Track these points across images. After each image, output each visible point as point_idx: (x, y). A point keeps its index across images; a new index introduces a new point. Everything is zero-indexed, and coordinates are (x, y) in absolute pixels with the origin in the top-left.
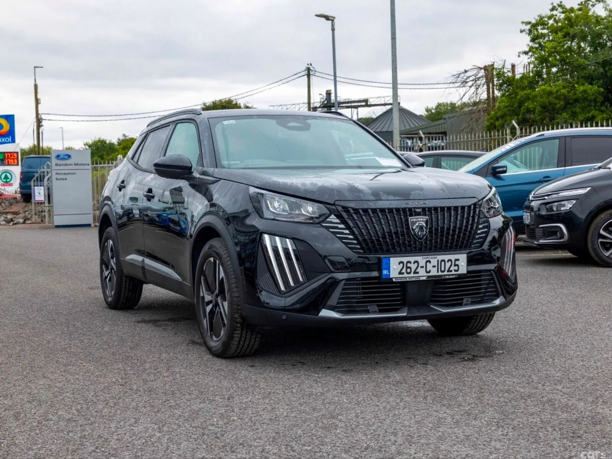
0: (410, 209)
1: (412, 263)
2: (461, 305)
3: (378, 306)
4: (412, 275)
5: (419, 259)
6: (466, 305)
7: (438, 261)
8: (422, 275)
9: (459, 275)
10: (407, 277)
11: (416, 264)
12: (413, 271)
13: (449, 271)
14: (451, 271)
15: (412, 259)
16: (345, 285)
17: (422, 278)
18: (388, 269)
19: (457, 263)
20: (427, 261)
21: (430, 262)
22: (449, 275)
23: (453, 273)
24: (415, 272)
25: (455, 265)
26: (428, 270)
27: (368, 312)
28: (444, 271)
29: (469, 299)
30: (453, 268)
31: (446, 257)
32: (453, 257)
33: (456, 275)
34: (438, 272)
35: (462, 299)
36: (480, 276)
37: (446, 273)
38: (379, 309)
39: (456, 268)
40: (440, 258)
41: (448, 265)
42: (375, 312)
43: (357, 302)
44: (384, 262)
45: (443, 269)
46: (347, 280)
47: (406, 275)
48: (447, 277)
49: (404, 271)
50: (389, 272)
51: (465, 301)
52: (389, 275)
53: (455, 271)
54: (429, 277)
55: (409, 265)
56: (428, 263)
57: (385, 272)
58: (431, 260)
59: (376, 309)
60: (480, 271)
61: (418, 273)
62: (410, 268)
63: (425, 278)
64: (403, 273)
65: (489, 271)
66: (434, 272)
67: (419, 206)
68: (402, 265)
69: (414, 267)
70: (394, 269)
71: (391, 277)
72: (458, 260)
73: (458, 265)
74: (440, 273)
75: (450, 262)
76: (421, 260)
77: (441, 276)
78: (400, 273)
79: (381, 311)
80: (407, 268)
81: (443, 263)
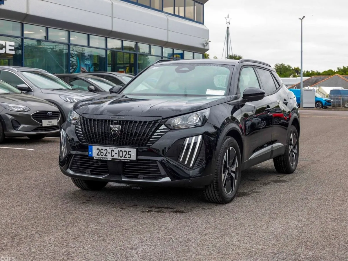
0: (112, 121)
1: (104, 150)
2: (136, 178)
3: (91, 171)
4: (104, 156)
5: (107, 148)
6: (140, 179)
7: (118, 151)
8: (109, 157)
9: (131, 160)
10: (101, 157)
11: (106, 151)
12: (104, 154)
13: (125, 157)
14: (126, 157)
15: (104, 148)
16: (74, 157)
17: (109, 159)
18: (92, 152)
19: (130, 153)
20: (112, 150)
21: (113, 151)
22: (125, 160)
23: (127, 158)
24: (105, 155)
25: (129, 154)
26: (112, 155)
27: (85, 173)
28: (122, 157)
29: (142, 175)
30: (127, 156)
31: (123, 149)
32: (128, 150)
33: (129, 160)
34: (118, 157)
35: (138, 175)
36: (149, 163)
37: (123, 158)
38: (91, 173)
39: (129, 156)
40: (120, 149)
41: (124, 154)
42: (88, 174)
43: (81, 167)
44: (89, 148)
45: (121, 156)
46: (76, 155)
47: (100, 156)
48: (123, 160)
49: (99, 154)
50: (92, 153)
51: (139, 177)
52: (92, 155)
53: (128, 157)
54: (113, 159)
55: (102, 151)
56: (112, 151)
57: (90, 153)
58: (114, 150)
59: (89, 172)
60: (149, 160)
61: (107, 156)
62: (103, 152)
63: (111, 159)
64: (99, 155)
65: (155, 161)
66: (116, 157)
67: (118, 119)
68: (98, 150)
69: (105, 152)
70: (95, 152)
71: (93, 156)
72: (130, 152)
73: (130, 155)
74: (119, 158)
75: (125, 152)
76: (109, 149)
77: (120, 159)
78: (98, 155)
79: (92, 174)
80: (101, 152)
81: (121, 152)
